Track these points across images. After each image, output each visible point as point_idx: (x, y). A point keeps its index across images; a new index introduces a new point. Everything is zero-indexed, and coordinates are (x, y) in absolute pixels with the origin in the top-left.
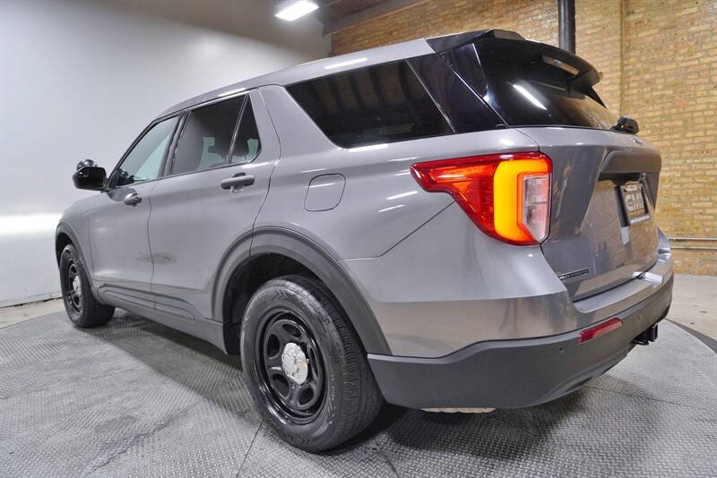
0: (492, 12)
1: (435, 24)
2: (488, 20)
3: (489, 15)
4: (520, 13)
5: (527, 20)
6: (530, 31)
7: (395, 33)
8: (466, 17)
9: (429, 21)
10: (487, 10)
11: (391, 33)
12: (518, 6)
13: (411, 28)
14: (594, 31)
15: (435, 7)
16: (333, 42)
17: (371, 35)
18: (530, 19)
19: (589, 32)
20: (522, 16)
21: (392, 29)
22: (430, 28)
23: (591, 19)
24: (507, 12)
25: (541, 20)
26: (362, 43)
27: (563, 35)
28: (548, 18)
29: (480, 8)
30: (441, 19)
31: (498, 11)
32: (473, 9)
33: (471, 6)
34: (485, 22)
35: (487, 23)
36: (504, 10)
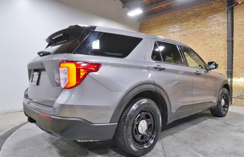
0: (201, 16)
1: (179, 20)
2: (200, 19)
3: (200, 17)
4: (212, 17)
5: (214, 19)
6: (216, 23)
7: (164, 22)
8: (191, 18)
9: (177, 18)
10: (199, 15)
11: (163, 22)
12: (211, 15)
13: (170, 21)
14: (241, 23)
15: (179, 14)
16: (140, 24)
17: (155, 22)
18: (216, 19)
19: (239, 24)
20: (213, 18)
21: (163, 21)
22: (177, 21)
23: (240, 20)
24: (207, 16)
25: (220, 20)
26: (151, 25)
27: (229, 25)
28: (223, 19)
29: (197, 15)
30: (182, 18)
31: (204, 16)
32: (194, 15)
33: (193, 14)
34: (199, 19)
35: (199, 20)
36: (206, 16)
